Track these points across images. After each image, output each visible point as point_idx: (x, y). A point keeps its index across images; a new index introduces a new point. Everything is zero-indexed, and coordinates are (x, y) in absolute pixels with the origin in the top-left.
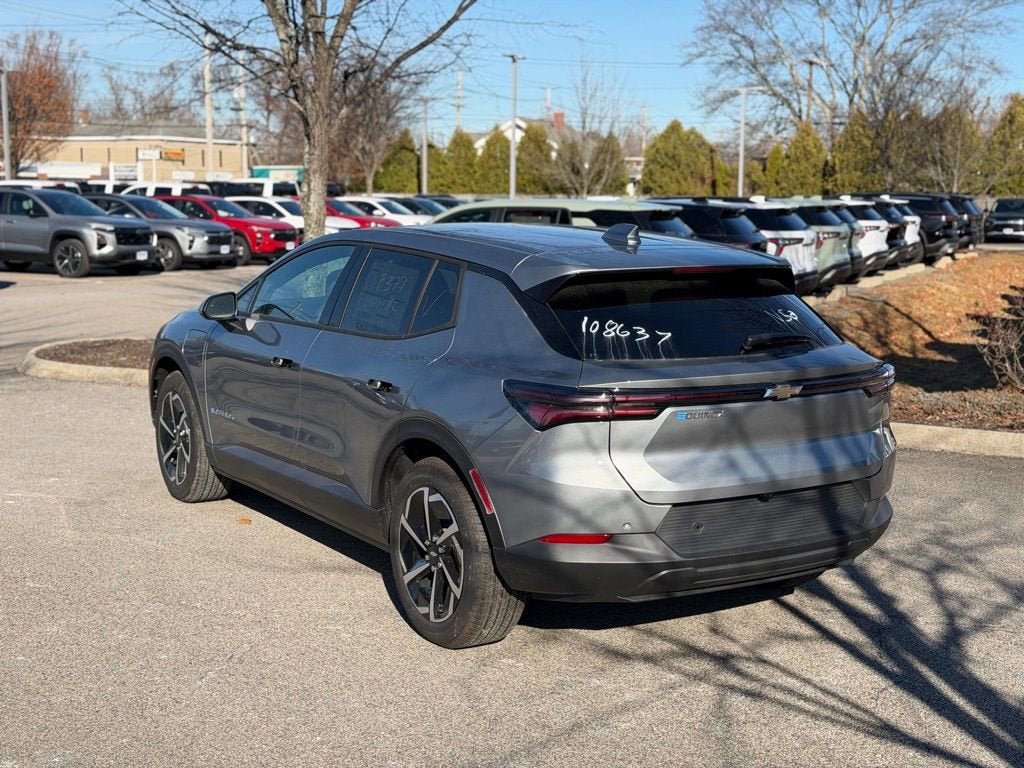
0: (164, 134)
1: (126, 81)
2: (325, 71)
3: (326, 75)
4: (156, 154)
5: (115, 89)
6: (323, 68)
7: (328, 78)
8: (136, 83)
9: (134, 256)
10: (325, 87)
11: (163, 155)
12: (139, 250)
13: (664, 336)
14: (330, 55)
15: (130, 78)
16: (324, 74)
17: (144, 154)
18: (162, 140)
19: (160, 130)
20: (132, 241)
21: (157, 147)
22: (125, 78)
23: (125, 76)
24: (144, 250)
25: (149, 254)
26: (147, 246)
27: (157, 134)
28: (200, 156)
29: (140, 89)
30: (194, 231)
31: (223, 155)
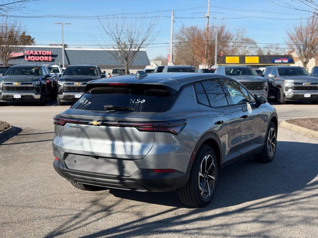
13: (89, 103)
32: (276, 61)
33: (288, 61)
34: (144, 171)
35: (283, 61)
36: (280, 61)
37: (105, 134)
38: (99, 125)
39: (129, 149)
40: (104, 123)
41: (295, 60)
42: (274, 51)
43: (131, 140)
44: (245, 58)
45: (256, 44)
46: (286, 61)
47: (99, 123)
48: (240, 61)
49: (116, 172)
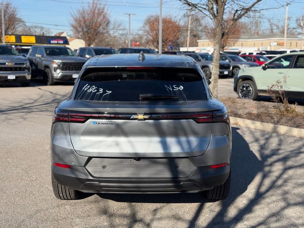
0: (279, 37)
1: (274, 23)
2: (221, 10)
3: (221, 11)
4: (276, 44)
5: (271, 25)
6: (220, 9)
7: (222, 12)
8: (277, 23)
9: (223, 72)
10: (221, 15)
11: (278, 44)
12: (225, 71)
13: (108, 92)
14: (222, 4)
15: (276, 22)
16: (220, 11)
17: (272, 44)
18: (278, 39)
19: (278, 36)
20: (224, 68)
21: (276, 41)
22: (274, 22)
23: (274, 21)
24: (227, 71)
25: (228, 73)
26: (228, 70)
27: (276, 37)
28: (290, 44)
29: (278, 24)
30: (246, 65)
31: (298, 44)
32: (52, 42)
33: (64, 42)
34: (202, 169)
35: (59, 42)
36: (56, 42)
37: (153, 130)
38: (145, 119)
39: (186, 146)
40: (153, 116)
41: (69, 40)
42: (39, 32)
43: (186, 134)
44: (21, 38)
45: (25, 23)
46: (62, 42)
47: (146, 117)
48: (16, 40)
49: (167, 175)
